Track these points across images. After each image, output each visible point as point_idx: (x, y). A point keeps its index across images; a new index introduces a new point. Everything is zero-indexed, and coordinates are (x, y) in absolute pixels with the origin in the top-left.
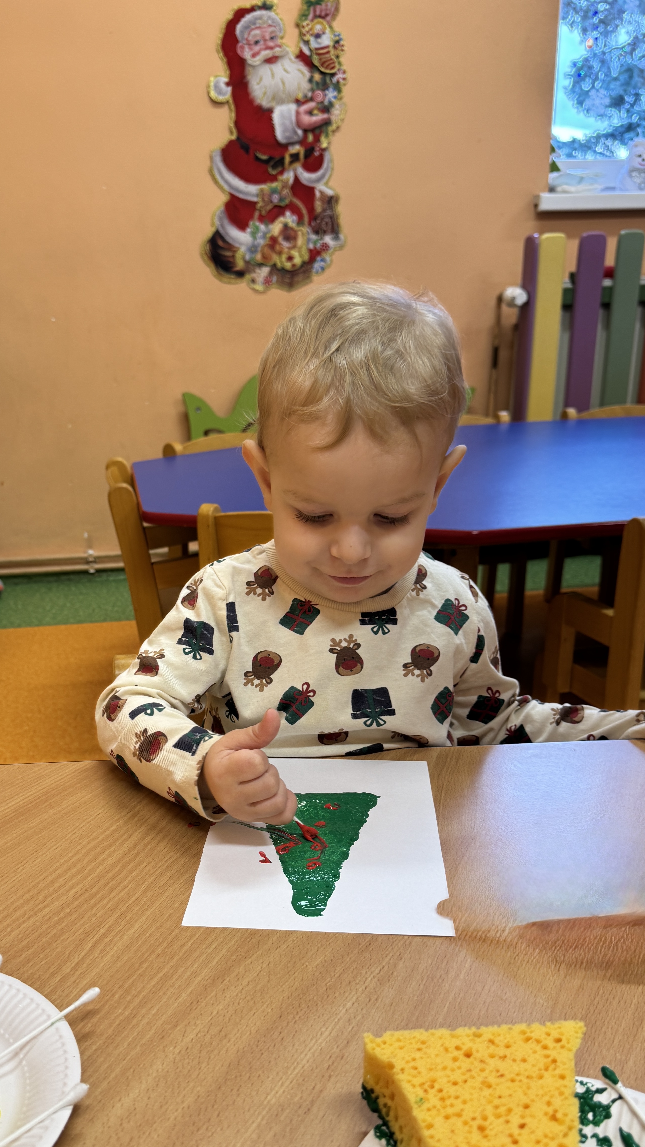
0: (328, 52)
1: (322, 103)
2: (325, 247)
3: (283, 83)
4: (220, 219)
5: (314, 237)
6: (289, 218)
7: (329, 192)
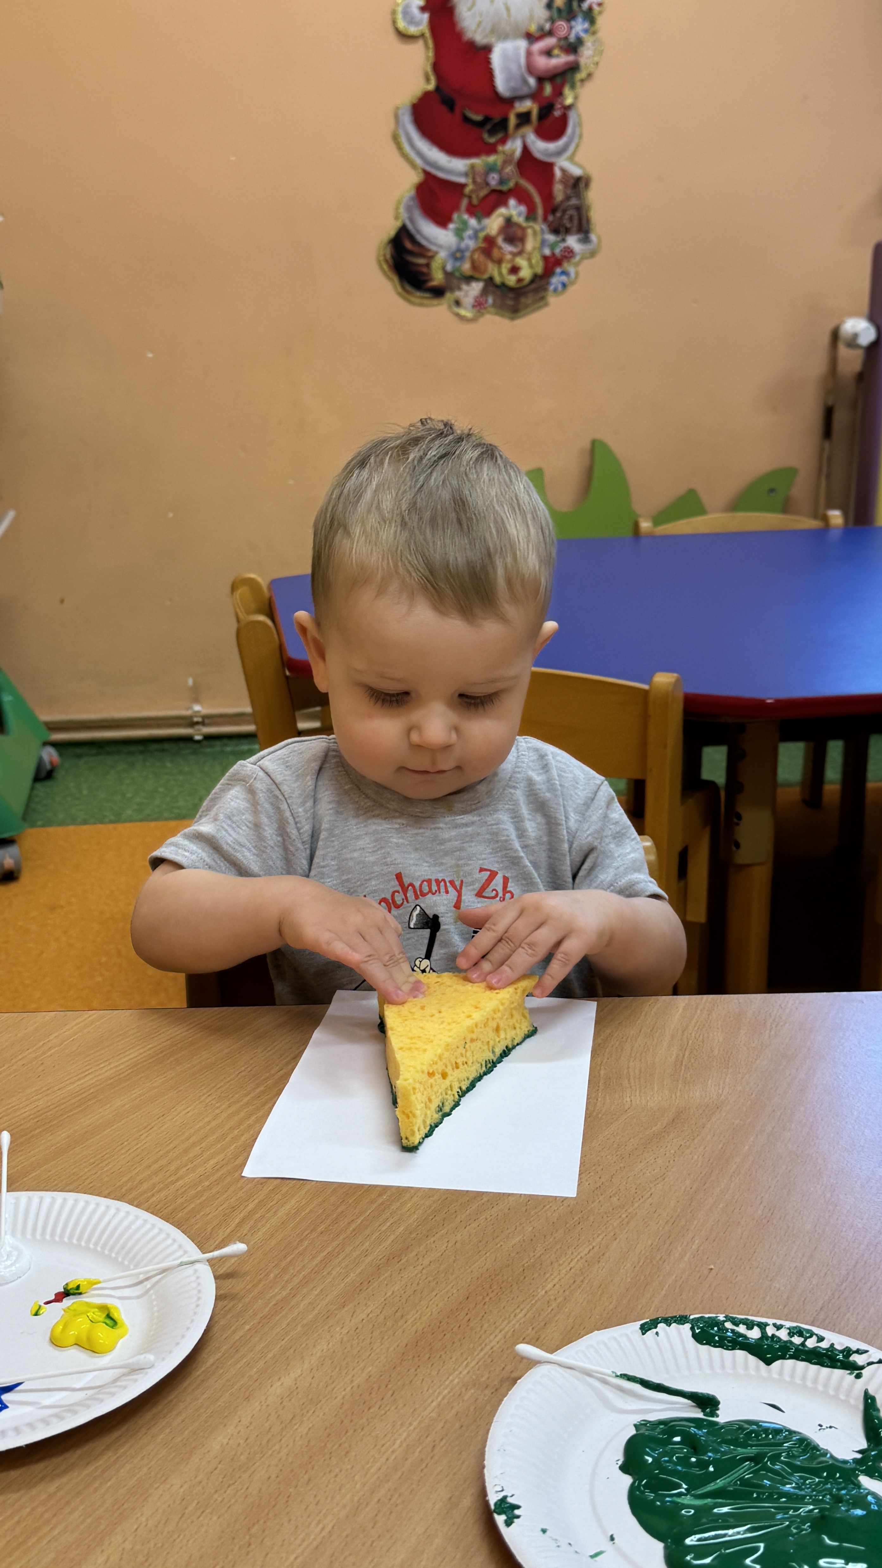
1: (565, 39)
2: (569, 254)
3: (509, 9)
4: (409, 209)
5: (551, 238)
6: (514, 210)
7: (576, 171)
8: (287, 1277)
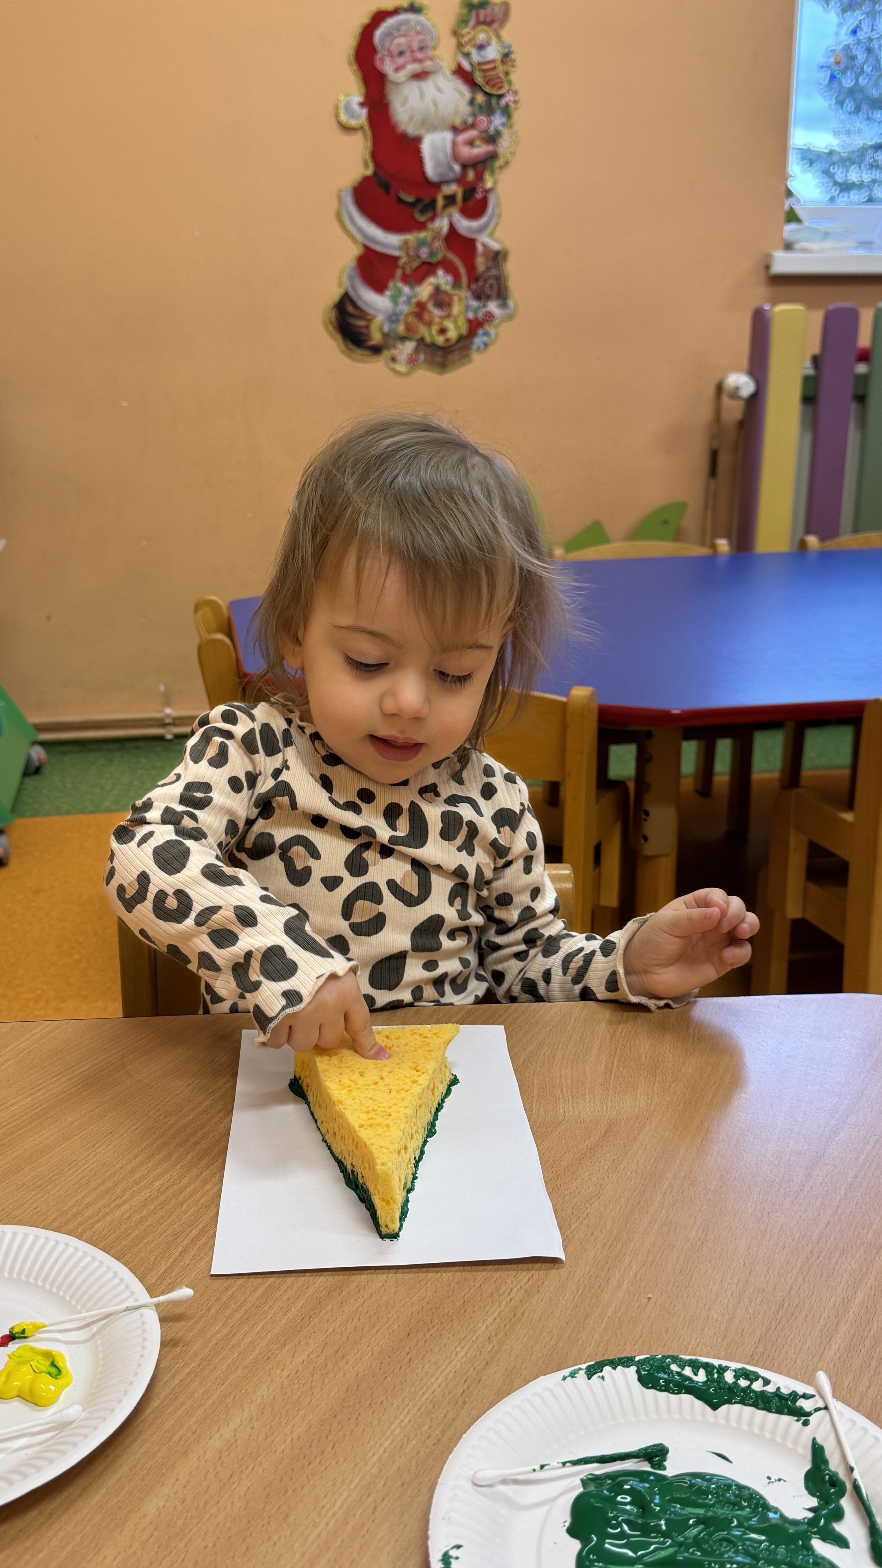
0: (494, 68)
1: (486, 131)
2: (490, 317)
3: (436, 105)
4: (351, 278)
5: (474, 304)
6: (442, 279)
7: (495, 246)
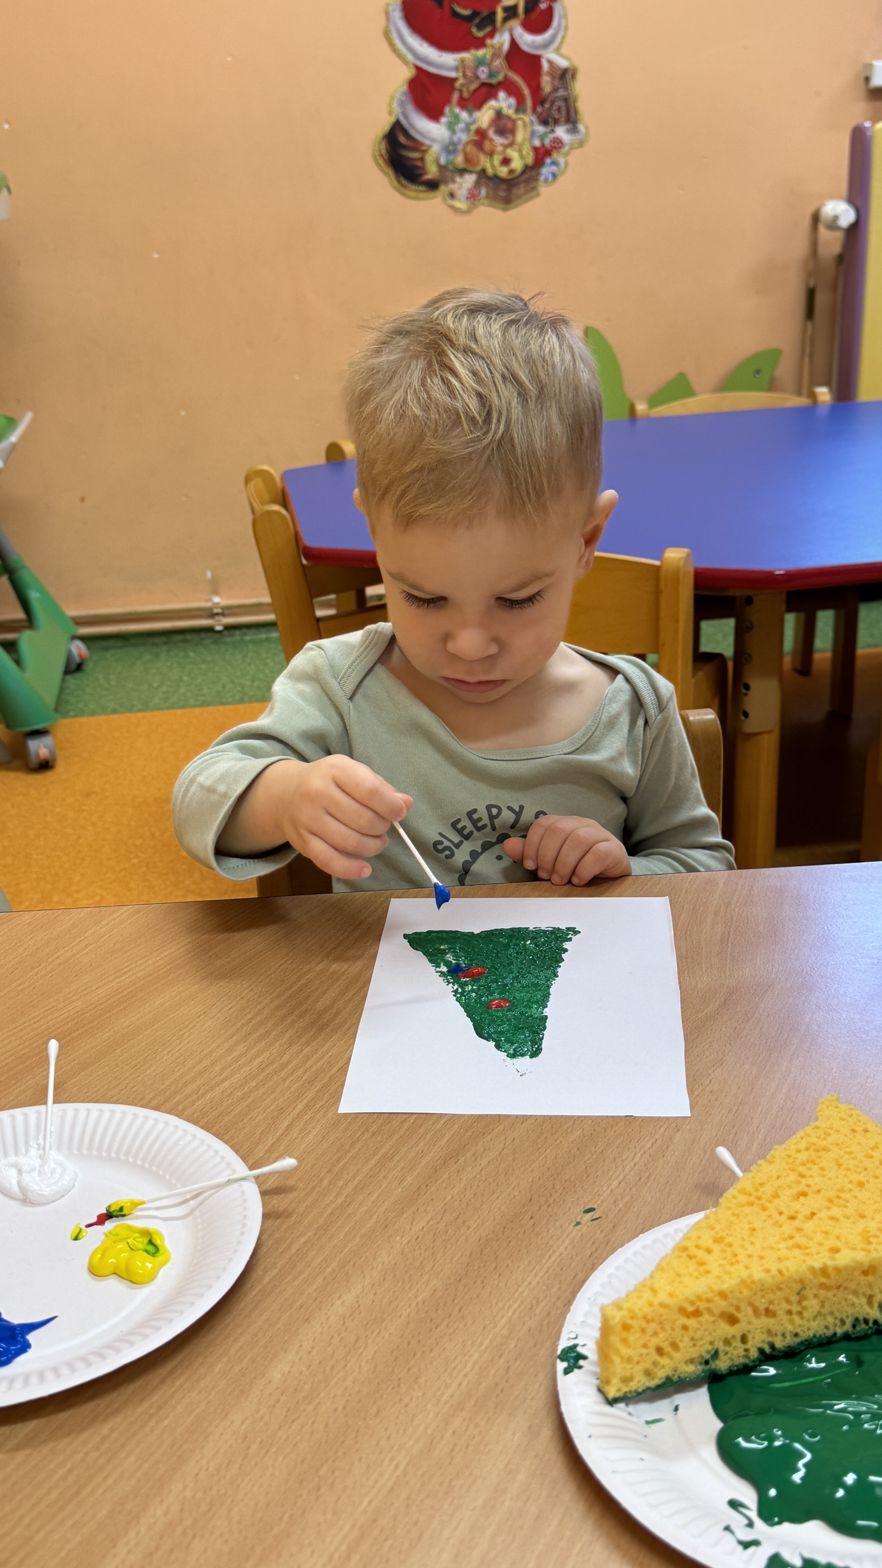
2: (558, 144)
4: (402, 104)
5: (541, 129)
6: (504, 102)
7: (563, 63)
8: (340, 1184)
